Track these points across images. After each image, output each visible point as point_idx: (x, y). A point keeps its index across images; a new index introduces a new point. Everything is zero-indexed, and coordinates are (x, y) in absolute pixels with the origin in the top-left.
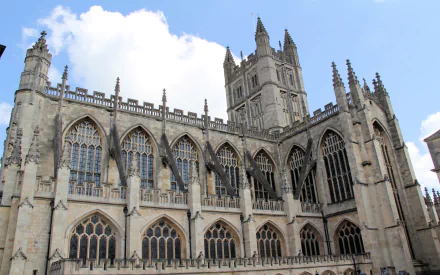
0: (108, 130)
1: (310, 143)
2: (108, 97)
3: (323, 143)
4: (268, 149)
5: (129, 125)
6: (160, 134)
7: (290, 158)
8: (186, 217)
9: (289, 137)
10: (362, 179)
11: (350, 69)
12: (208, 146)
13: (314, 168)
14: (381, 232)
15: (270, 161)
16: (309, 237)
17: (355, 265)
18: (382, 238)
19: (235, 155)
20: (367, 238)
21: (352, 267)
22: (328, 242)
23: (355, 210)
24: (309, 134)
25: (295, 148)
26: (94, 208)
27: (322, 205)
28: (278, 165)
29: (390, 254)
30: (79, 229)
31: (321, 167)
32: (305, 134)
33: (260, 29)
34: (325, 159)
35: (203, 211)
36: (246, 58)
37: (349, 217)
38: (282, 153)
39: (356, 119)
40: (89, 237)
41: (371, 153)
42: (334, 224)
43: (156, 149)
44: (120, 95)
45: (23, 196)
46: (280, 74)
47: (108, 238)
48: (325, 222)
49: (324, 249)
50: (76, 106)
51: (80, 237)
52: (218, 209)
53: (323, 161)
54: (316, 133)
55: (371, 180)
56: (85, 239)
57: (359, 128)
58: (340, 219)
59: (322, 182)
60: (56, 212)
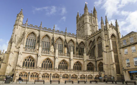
0: (38, 35)
1: (94, 40)
2: (38, 27)
3: (98, 40)
4: (84, 42)
5: (44, 34)
6: (52, 37)
7: (90, 44)
8: (54, 58)
9: (90, 38)
10: (105, 51)
12: (66, 40)
13: (95, 47)
14: (109, 66)
15: (84, 45)
16: (91, 66)
17: (99, 74)
18: (109, 67)
19: (74, 43)
20: (105, 67)
22: (96, 68)
23: (102, 59)
24: (94, 38)
25: (91, 41)
26: (29, 55)
27: (96, 57)
28: (86, 46)
30: (26, 60)
31: (97, 47)
32: (93, 38)
33: (86, 7)
34: (98, 44)
35: (59, 57)
36: (81, 16)
38: (88, 42)
39: (106, 33)
41: (109, 43)
42: (98, 63)
43: (51, 40)
45: (11, 51)
46: (91, 20)
47: (33, 62)
48: (96, 62)
50: (30, 29)
51: (25, 62)
52: (63, 57)
53: (97, 45)
54: (96, 37)
55: (108, 51)
56: (27, 62)
57: (106, 36)
58: (100, 61)
59: (96, 51)
60: (19, 55)
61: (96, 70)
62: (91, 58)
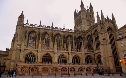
0: (38, 33)
1: (92, 34)
2: (38, 25)
3: (95, 34)
4: (82, 36)
5: (43, 32)
6: (51, 34)
7: (87, 38)
8: (53, 53)
9: (87, 33)
10: (102, 43)
11: (102, 13)
12: (64, 36)
13: (92, 40)
14: (107, 58)
15: (82, 39)
16: (89, 59)
17: (98, 66)
18: (107, 59)
19: (72, 38)
20: (102, 59)
21: (97, 67)
22: (95, 60)
23: (100, 52)
24: (91, 32)
25: (89, 36)
26: (30, 51)
27: (94, 51)
28: (84, 40)
29: (109, 64)
33: (82, 4)
34: (95, 38)
35: (57, 52)
36: (78, 12)
37: (100, 54)
38: (86, 36)
39: (102, 27)
40: (32, 58)
41: (106, 36)
42: (96, 56)
43: (50, 37)
44: (41, 25)
45: (14, 49)
46: (87, 16)
47: (34, 58)
48: (94, 55)
49: (94, 62)
50: (30, 28)
51: (27, 57)
52: (62, 51)
53: (95, 39)
54: (93, 31)
55: (105, 44)
57: (103, 29)
58: (98, 54)
59: (94, 44)
60: (21, 52)
61: (95, 63)
62: (89, 52)
